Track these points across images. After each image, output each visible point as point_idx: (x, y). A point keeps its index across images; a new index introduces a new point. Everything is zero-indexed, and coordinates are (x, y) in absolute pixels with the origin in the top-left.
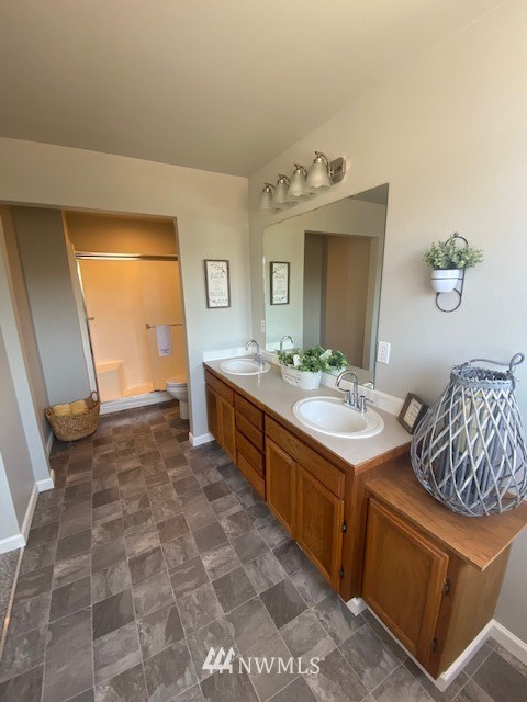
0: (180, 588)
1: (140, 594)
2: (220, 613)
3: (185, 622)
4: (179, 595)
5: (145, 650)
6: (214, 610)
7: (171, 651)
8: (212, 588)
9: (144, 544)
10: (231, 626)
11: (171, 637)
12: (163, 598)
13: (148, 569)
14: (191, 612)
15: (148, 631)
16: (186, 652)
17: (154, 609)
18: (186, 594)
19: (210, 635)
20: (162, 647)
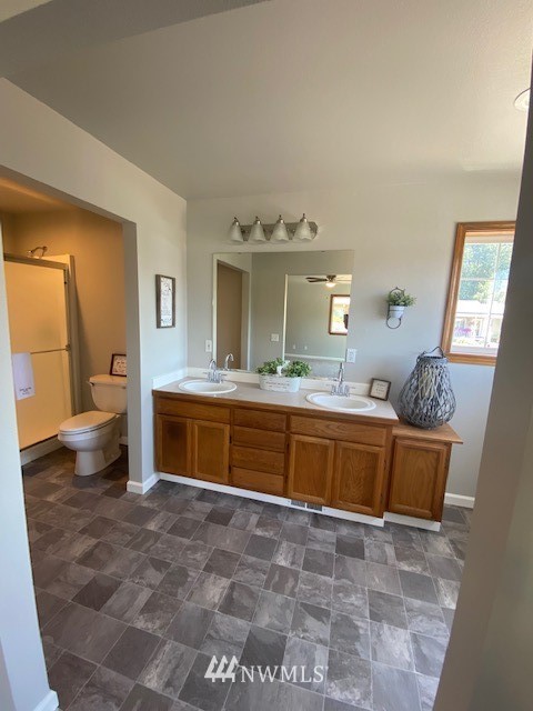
0: (287, 590)
1: (264, 620)
2: (331, 580)
3: (319, 604)
4: (292, 594)
5: (321, 641)
6: (325, 582)
7: (335, 625)
8: (307, 573)
9: (215, 590)
10: (344, 580)
11: (324, 619)
12: (286, 605)
13: (246, 602)
14: (314, 595)
15: (305, 631)
16: (342, 616)
17: (290, 618)
18: (296, 590)
19: (341, 595)
20: (328, 629)
